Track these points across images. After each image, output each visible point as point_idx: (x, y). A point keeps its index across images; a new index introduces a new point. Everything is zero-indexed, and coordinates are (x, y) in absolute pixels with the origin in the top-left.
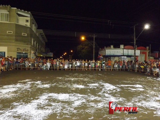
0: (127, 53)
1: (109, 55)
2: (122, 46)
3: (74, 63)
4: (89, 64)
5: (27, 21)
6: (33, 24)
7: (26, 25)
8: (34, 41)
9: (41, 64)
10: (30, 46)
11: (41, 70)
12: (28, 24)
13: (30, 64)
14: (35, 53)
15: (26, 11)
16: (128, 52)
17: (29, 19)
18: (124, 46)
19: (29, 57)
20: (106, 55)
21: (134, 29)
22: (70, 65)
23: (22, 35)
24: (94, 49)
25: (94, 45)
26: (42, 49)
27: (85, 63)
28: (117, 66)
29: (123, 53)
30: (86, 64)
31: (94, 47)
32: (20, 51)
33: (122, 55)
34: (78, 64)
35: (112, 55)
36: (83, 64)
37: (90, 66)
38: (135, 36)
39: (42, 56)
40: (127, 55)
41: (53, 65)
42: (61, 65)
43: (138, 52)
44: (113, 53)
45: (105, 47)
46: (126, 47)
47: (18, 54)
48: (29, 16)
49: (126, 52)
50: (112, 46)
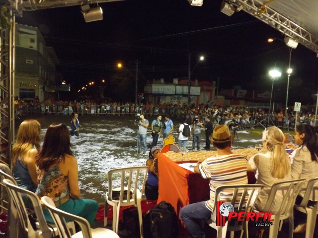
0: (181, 91)
1: (156, 93)
2: (176, 81)
3: (103, 107)
4: (122, 108)
5: (32, 41)
6: (40, 42)
7: (31, 47)
8: (42, 70)
9: (61, 108)
10: (38, 79)
12: (35, 46)
13: (47, 108)
14: (43, 88)
15: (32, 27)
16: (183, 89)
17: (35, 37)
18: (179, 81)
19: (36, 95)
20: (153, 92)
21: (190, 58)
22: (99, 109)
23: (27, 62)
24: (137, 83)
25: (137, 76)
26: (51, 78)
27: (116, 107)
28: (157, 111)
29: (175, 91)
30: (119, 108)
31: (137, 79)
32: (24, 87)
33: (175, 93)
34: (108, 108)
35: (160, 93)
36: (115, 108)
38: (190, 69)
39: (53, 91)
40: (181, 93)
42: (86, 109)
43: (196, 90)
44: (162, 91)
45: (154, 80)
46: (182, 81)
47: (21, 91)
48: (35, 32)
49: (180, 89)
50: (162, 81)
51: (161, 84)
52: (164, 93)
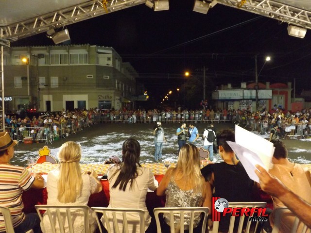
0: (249, 95)
1: (223, 98)
2: (244, 85)
3: (164, 114)
4: (182, 115)
5: (109, 59)
6: (116, 59)
7: (108, 65)
8: (118, 83)
10: (113, 91)
11: (127, 123)
12: (111, 63)
13: (115, 117)
14: (120, 100)
15: (107, 47)
16: (251, 94)
17: (111, 56)
18: (247, 85)
19: (113, 105)
20: (220, 98)
21: (256, 60)
23: (104, 78)
24: (204, 90)
25: (204, 83)
28: (218, 117)
29: (242, 96)
30: (179, 116)
31: (204, 86)
32: (102, 99)
33: (242, 98)
34: (169, 116)
35: (227, 98)
36: (175, 115)
37: (183, 117)
38: (256, 71)
39: (130, 102)
40: (249, 98)
41: (139, 117)
42: (149, 117)
44: (229, 96)
45: (222, 85)
46: (251, 85)
47: (100, 103)
48: (110, 52)
50: (230, 86)
51: (228, 89)
52: (231, 98)
